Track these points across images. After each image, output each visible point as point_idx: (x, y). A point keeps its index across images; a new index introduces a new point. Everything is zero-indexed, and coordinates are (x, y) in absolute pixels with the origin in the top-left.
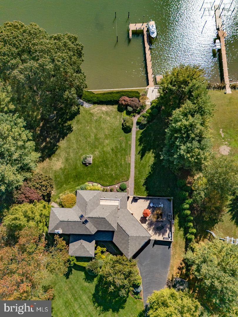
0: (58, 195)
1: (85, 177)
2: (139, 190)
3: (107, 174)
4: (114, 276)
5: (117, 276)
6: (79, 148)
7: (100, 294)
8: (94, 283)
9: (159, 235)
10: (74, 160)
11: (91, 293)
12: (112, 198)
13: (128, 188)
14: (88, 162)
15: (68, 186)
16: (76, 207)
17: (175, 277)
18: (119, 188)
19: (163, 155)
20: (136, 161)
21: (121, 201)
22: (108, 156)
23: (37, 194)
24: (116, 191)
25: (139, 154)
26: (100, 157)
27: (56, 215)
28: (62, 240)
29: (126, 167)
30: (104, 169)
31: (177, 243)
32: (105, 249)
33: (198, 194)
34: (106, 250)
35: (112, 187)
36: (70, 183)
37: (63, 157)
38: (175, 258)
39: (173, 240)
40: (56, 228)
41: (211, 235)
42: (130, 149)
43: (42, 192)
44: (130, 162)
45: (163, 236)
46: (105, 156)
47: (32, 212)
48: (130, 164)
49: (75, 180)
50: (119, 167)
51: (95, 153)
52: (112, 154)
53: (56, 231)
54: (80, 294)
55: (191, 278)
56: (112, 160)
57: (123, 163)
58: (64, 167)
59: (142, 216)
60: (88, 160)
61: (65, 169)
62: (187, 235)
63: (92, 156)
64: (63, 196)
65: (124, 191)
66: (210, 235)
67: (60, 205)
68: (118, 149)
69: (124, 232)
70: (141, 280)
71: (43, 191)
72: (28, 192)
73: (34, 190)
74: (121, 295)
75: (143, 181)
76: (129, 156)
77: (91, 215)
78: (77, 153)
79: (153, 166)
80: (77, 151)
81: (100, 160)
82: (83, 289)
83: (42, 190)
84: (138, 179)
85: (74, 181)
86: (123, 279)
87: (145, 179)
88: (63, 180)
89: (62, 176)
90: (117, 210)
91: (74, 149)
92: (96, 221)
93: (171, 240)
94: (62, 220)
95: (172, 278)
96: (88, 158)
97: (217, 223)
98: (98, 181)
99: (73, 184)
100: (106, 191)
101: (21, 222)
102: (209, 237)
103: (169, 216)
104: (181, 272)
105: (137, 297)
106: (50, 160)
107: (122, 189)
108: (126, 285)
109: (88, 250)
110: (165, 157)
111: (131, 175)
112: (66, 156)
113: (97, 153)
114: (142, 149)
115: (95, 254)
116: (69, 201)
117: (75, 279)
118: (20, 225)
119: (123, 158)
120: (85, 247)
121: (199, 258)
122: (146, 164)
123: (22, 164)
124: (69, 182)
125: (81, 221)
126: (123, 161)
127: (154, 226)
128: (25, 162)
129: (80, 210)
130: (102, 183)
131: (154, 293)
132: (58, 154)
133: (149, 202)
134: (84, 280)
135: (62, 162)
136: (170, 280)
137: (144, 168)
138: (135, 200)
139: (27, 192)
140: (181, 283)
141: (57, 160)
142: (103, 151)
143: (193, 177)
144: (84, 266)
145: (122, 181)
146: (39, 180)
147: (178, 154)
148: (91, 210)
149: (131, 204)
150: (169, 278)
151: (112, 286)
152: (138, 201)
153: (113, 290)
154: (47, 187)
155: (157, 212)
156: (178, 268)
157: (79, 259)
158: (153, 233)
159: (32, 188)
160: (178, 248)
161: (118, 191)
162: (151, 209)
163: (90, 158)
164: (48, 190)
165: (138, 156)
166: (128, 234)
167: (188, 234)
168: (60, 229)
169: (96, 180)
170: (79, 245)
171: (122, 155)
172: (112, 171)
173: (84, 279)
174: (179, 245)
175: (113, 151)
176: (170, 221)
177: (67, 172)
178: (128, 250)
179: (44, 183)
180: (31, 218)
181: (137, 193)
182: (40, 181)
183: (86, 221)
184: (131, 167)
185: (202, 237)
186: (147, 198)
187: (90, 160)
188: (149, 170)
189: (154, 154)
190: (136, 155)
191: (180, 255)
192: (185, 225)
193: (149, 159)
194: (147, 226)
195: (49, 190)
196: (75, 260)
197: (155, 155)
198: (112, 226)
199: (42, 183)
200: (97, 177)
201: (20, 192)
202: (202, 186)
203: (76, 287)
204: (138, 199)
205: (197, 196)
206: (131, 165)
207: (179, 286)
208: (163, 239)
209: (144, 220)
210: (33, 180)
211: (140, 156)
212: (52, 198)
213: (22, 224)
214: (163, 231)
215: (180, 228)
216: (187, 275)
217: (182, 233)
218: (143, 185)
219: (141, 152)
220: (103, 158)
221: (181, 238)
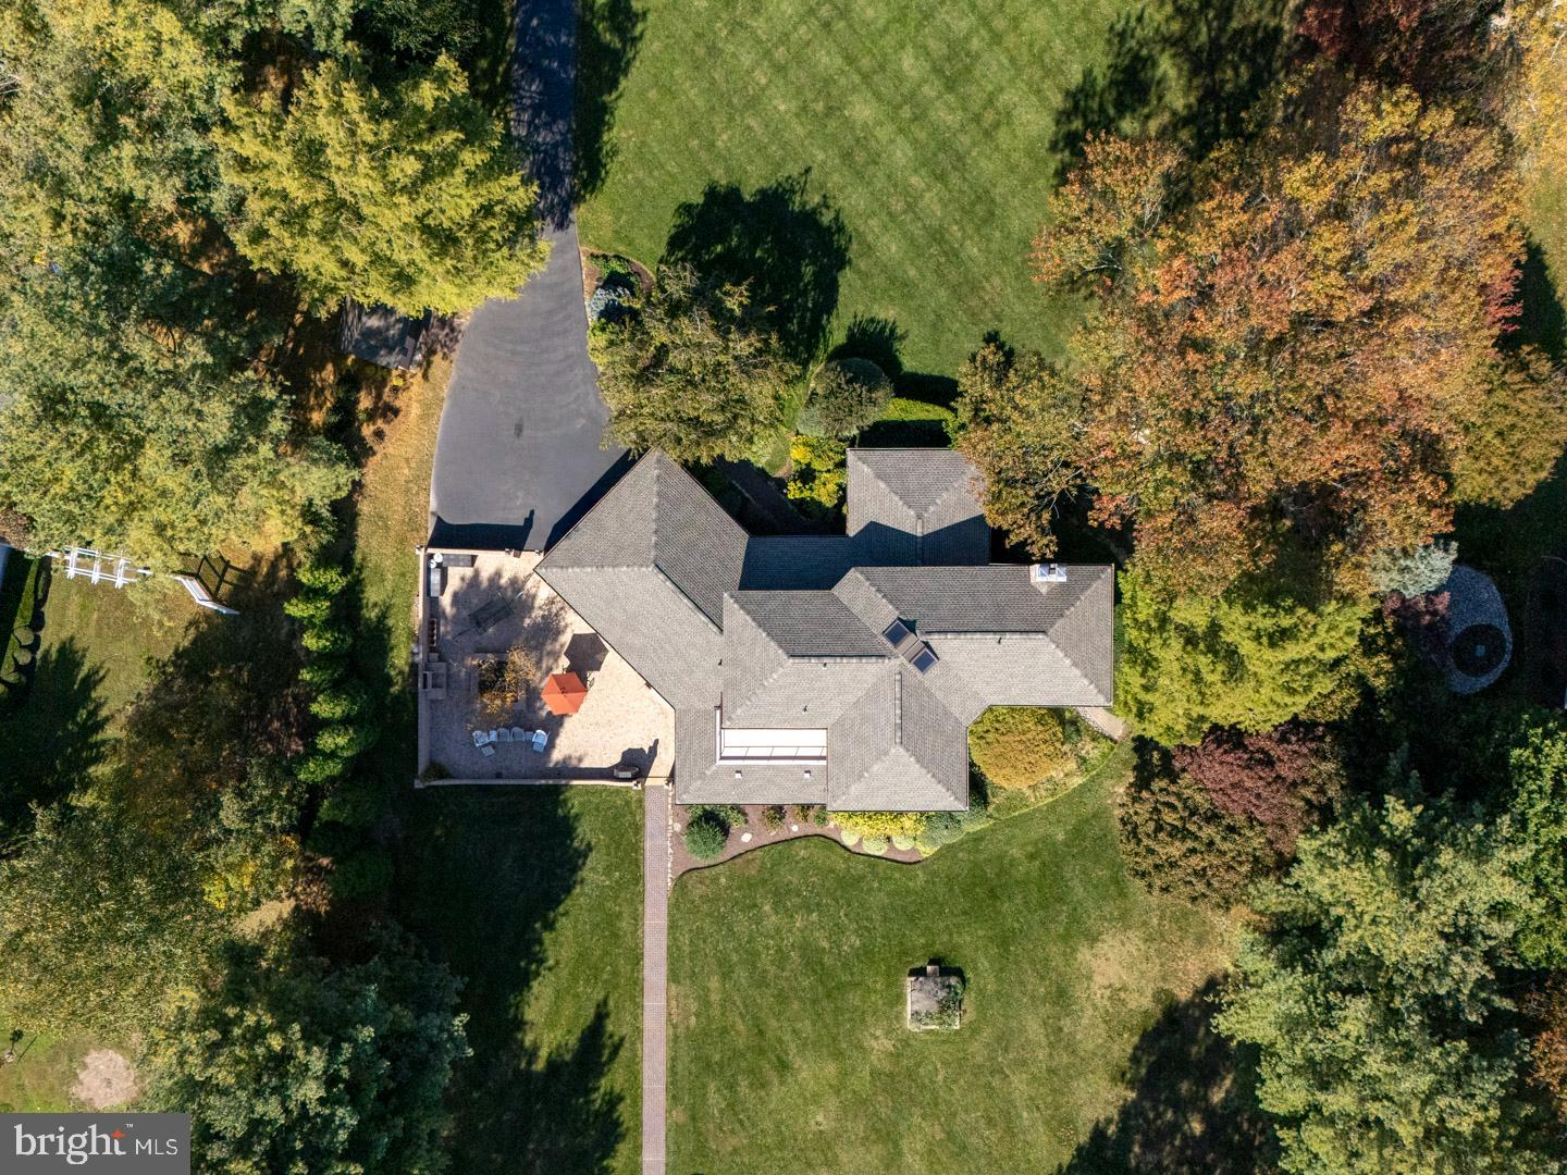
0: (1093, 780)
1: (941, 890)
2: (615, 818)
3: (810, 912)
4: (721, 358)
5: (710, 359)
6: (992, 1073)
7: (808, 271)
8: (847, 321)
9: (498, 574)
10: (1017, 994)
11: (859, 272)
12: (769, 767)
13: (678, 827)
14: (930, 985)
15: (1037, 831)
16: (967, 712)
17: (413, 370)
18: (734, 828)
19: (451, 1038)
20: (632, 998)
21: (709, 756)
22: (806, 1027)
23: (1210, 786)
24: (748, 810)
25: (616, 1038)
26: (856, 1016)
27: (1075, 664)
28: (1008, 531)
29: (691, 960)
30: (829, 938)
31: (402, 541)
32: (794, 492)
33: (261, 812)
34: (786, 486)
35: (774, 834)
36: (1030, 848)
37: (1090, 1012)
38: (413, 465)
39: (421, 554)
40: (1065, 594)
41: (213, 589)
42: (672, 1071)
43: (1178, 796)
44: (673, 987)
45: (477, 574)
46: (826, 1026)
47: (1198, 678)
48: (673, 977)
49: (1002, 872)
50: (735, 958)
51: (888, 1045)
52: (787, 1037)
53: (1059, 576)
54: (919, 263)
55: (330, 367)
56: (782, 998)
57: (714, 983)
58: (1074, 950)
59: (592, 675)
60: (931, 995)
61: (1065, 938)
62: (343, 582)
63: (910, 1025)
64: (1065, 774)
65: (700, 812)
66: (218, 588)
67: (1074, 722)
68: (751, 1072)
69: (685, 585)
70: (590, 345)
71: (1172, 800)
72: (1258, 796)
73: (1230, 805)
74: (684, 269)
75: (594, 874)
76: (681, 1030)
77: (871, 669)
78: (1003, 1040)
79: (534, 967)
80: (1006, 1050)
81: (854, 998)
82: (902, 288)
83: (1179, 805)
84: (620, 885)
85: (1003, 866)
86: (676, 347)
87: (578, 889)
88: (1071, 871)
89: (1079, 891)
90: (727, 705)
91: (1024, 1063)
92: (840, 637)
93: (431, 556)
94: (1032, 636)
95: (429, 364)
96: (935, 1008)
97: (177, 653)
98: (859, 867)
99: (1008, 843)
100: (805, 808)
101: (1243, 620)
102: (228, 577)
103: (443, 680)
104: (379, 396)
105: (615, 265)
106: (1168, 993)
107: (711, 822)
108: (661, 320)
109: (882, 485)
110: (441, 1029)
111: (664, 909)
112: (1066, 1023)
113: (879, 1044)
114: (601, 1074)
115: (842, 464)
116: (1021, 747)
117: (950, 336)
118: (1249, 607)
119: (716, 1012)
120: (897, 498)
121: (254, 469)
122: (574, 978)
123: (1320, 965)
124: (1031, 857)
125: (924, 638)
126: (715, 997)
127: (527, 621)
128: (1296, 979)
129: (939, 695)
130: (833, 857)
131: (514, 290)
132: (1120, 1035)
133: (557, 755)
134: (899, 331)
135: (1089, 978)
136: (440, 355)
137: (582, 956)
138: (636, 764)
139: (1264, 794)
140: (376, 341)
141: (1122, 995)
142: (838, 1055)
143: (297, 908)
144: (903, 402)
145: (714, 871)
146: (1204, 869)
147: (347, 1050)
148: (873, 695)
149: (657, 742)
150: (445, 364)
151: (738, 312)
152: (617, 759)
153: (727, 294)
154: (1152, 825)
155: (498, 702)
156: (396, 412)
157: (931, 437)
158: (529, 585)
159: (1241, 819)
160: (396, 516)
161: (739, 809)
162: (544, 713)
163: (916, 1008)
164: (1148, 806)
165: (625, 1031)
166: (661, 576)
167: (335, 588)
168: (1044, 590)
169: (876, 875)
170: (932, 509)
171: (724, 1031)
172: (778, 931)
173: (902, 338)
174: (387, 528)
175: (779, 1058)
176: (435, 656)
177: (1053, 921)
178: (659, 494)
179: (1176, 849)
180: (1202, 646)
181: (628, 803)
182: (1194, 860)
183: (895, 635)
184: (665, 955)
185: (260, 579)
186: (565, 778)
187: (917, 998)
188: (555, 942)
189: (527, 1043)
190: (639, 1031)
191: (386, 482)
192: (355, 639)
193: (555, 1010)
194: (568, 621)
195: (1144, 810)
196: (949, 429)
197: (520, 1036)
198: (748, 613)
199: (1184, 849)
200: (871, 889)
201: (1308, 792)
202: (230, 859)
203: (943, 294)
204: (616, 766)
205: (267, 799)
206: (664, 969)
207: (388, 329)
208: (474, 558)
209: (586, 655)
210: (1241, 863)
211: (610, 1028)
212: (1125, 763)
213: (1237, 611)
214: (475, 601)
215: (383, 617)
216: (350, 381)
217: (373, 595)
218: (589, 848)
219: (607, 1052)
220: (838, 1011)
221: (377, 566)
